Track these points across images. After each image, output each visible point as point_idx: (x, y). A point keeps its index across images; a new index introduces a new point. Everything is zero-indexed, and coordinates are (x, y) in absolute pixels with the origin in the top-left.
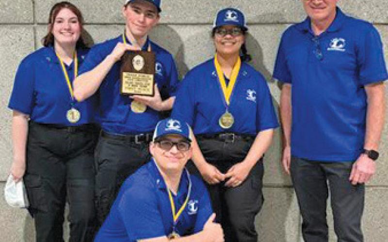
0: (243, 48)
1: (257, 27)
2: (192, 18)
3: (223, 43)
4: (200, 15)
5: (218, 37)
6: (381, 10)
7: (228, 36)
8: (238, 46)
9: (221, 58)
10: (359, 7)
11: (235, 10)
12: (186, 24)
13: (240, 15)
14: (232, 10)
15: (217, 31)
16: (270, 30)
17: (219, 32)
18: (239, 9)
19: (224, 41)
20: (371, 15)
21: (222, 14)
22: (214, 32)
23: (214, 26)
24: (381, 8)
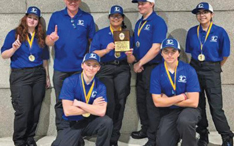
0: (123, 23)
1: (129, 14)
2: (100, 10)
3: (114, 21)
4: (103, 8)
5: (112, 18)
6: (183, 5)
7: (116, 18)
8: (121, 22)
9: (113, 27)
10: (174, 4)
11: (119, 7)
12: (97, 13)
13: (121, 9)
14: (117, 6)
15: (111, 16)
16: (134, 15)
17: (112, 16)
18: (120, 6)
19: (114, 20)
20: (179, 8)
21: (113, 8)
22: (110, 16)
23: (110, 13)
24: (183, 4)
